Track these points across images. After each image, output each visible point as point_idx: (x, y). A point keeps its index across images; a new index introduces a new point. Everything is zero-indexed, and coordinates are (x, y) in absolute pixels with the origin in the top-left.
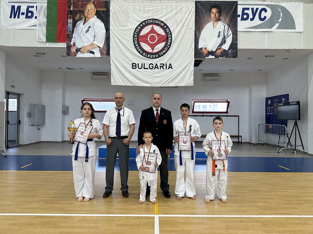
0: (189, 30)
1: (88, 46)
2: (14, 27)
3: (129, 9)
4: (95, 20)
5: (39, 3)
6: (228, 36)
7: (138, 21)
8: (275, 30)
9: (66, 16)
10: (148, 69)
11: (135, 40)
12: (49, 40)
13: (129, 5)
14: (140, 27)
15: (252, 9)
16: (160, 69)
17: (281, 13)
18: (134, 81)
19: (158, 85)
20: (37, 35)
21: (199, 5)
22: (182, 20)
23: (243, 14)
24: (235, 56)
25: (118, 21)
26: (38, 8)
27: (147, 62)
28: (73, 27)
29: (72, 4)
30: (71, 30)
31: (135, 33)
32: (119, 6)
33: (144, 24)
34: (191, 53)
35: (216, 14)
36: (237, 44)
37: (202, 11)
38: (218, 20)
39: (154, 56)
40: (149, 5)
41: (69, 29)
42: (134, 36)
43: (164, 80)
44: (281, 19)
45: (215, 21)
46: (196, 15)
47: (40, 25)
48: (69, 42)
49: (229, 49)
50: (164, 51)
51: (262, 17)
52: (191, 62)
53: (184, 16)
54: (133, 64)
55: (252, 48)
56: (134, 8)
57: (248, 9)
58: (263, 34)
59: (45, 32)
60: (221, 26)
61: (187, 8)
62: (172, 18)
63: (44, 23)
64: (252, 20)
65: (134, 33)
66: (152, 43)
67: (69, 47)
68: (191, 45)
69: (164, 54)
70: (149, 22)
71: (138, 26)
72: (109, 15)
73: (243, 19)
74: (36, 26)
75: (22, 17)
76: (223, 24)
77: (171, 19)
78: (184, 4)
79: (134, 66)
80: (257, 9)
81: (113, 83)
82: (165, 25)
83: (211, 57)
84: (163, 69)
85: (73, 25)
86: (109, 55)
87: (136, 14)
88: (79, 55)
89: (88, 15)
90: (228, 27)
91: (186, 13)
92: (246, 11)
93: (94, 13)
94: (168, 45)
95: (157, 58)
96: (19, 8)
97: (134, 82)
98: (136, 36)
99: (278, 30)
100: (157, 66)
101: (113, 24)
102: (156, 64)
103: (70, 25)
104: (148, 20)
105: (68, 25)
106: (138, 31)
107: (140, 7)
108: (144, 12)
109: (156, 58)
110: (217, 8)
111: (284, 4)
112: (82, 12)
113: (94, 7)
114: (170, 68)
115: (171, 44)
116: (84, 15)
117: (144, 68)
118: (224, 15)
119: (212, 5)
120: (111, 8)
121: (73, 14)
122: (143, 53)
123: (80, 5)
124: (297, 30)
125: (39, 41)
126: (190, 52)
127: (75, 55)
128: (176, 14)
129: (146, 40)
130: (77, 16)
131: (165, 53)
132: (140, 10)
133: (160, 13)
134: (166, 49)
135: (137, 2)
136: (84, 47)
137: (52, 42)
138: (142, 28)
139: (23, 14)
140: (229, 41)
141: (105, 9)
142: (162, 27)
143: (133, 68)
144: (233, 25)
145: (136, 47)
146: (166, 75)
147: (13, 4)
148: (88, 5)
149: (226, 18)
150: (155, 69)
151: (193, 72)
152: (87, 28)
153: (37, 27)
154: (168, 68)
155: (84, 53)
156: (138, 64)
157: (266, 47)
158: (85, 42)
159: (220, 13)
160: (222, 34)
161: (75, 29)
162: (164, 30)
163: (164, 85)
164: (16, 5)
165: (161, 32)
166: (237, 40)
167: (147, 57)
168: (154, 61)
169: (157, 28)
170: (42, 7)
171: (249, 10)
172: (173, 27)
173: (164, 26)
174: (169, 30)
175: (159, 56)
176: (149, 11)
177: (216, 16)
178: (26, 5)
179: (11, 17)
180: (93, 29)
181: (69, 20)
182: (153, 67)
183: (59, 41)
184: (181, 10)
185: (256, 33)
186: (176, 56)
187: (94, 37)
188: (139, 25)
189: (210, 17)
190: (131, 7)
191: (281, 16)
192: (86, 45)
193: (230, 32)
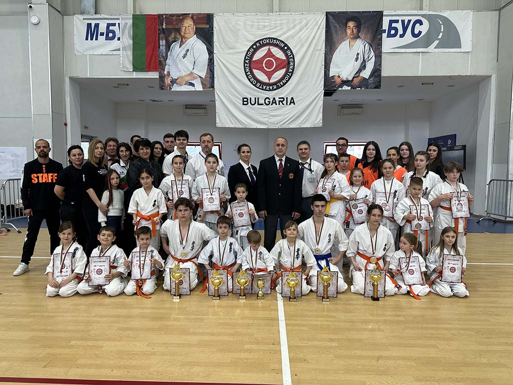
0: (318, 52)
1: (186, 76)
2: (91, 52)
3: (239, 26)
4: (194, 42)
5: (122, 19)
6: (369, 58)
7: (250, 41)
8: (432, 50)
9: (157, 35)
10: (262, 104)
11: (247, 66)
12: (136, 68)
13: (239, 20)
14: (253, 48)
15: (403, 21)
16: (279, 104)
17: (442, 26)
18: (246, 121)
19: (277, 127)
20: (121, 62)
21: (330, 17)
22: (308, 38)
23: (390, 28)
24: (378, 86)
25: (224, 42)
26: (120, 26)
27: (262, 95)
28: (166, 51)
29: (164, 20)
30: (164, 55)
31: (247, 58)
32: (226, 22)
33: (258, 44)
34: (320, 84)
35: (354, 29)
36: (381, 70)
37: (334, 26)
38: (357, 37)
39: (271, 88)
40: (264, 19)
41: (161, 54)
42: (244, 61)
43: (283, 120)
44: (441, 34)
45: (351, 38)
46: (326, 32)
47: (124, 49)
48: (162, 71)
49: (370, 77)
50: (284, 81)
51: (416, 32)
52: (320, 95)
53: (311, 33)
54: (243, 98)
55: (401, 75)
56: (245, 23)
57: (397, 21)
58: (416, 56)
59: (131, 58)
60: (360, 46)
61: (315, 22)
62: (295, 35)
63: (129, 45)
64: (402, 36)
65: (245, 57)
66: (268, 70)
67: (162, 78)
68: (320, 72)
69: (284, 84)
70: (265, 41)
71: (250, 48)
72: (213, 33)
73: (389, 36)
74: (119, 50)
75: (102, 39)
76: (363, 42)
77: (293, 38)
78: (310, 16)
79: (245, 101)
80: (409, 21)
81: (219, 124)
82: (286, 45)
83: (345, 88)
84: (283, 104)
85: (166, 48)
86: (214, 87)
87: (247, 32)
88: (176, 88)
89: (186, 35)
90: (369, 47)
91: (313, 30)
92: (394, 25)
93: (192, 32)
94: (290, 73)
95: (275, 89)
96: (97, 26)
97: (246, 123)
98: (247, 61)
99: (437, 50)
100: (275, 101)
101: (218, 45)
102: (274, 99)
103: (163, 48)
104: (263, 40)
105: (159, 48)
106: (250, 54)
107: (253, 22)
108: (259, 29)
109: (273, 90)
110: (354, 21)
111: (445, 14)
112: (178, 30)
113: (192, 24)
114: (292, 103)
115: (293, 71)
116: (180, 34)
117: (258, 104)
118: (365, 30)
119: (348, 17)
120: (215, 25)
121: (166, 33)
122: (256, 84)
123: (174, 21)
124: (462, 50)
125: (124, 70)
126: (318, 82)
127: (170, 88)
128: (300, 31)
129: (260, 66)
130: (171, 36)
131: (286, 83)
132: (252, 26)
133: (279, 30)
134: (287, 78)
135: (249, 15)
136: (182, 77)
137: (140, 71)
138: (256, 50)
139: (102, 34)
140: (370, 66)
141: (208, 26)
142: (282, 49)
143: (243, 104)
144: (376, 45)
145: (247, 76)
146: (287, 112)
147: (89, 22)
148: (186, 21)
149: (366, 34)
150: (272, 104)
151: (322, 108)
152: (184, 52)
153: (121, 51)
154: (289, 103)
155: (182, 85)
156: (251, 98)
157: (420, 74)
158: (182, 70)
159: (358, 27)
160: (361, 56)
161: (169, 54)
162: (285, 52)
163: (284, 127)
164: (93, 23)
165: (280, 55)
166: (380, 65)
167: (262, 89)
168: (271, 95)
169: (275, 51)
170: (126, 24)
171: (398, 23)
172: (296, 49)
173: (284, 47)
174: (291, 52)
175: (278, 88)
176: (265, 27)
177: (353, 32)
178: (105, 23)
179: (87, 39)
180: (192, 53)
181: (161, 41)
182: (269, 102)
183: (148, 69)
184: (307, 25)
185: (407, 54)
186: (301, 87)
187: (193, 63)
188: (252, 47)
189: (345, 34)
190: (240, 21)
191: (442, 30)
192: (183, 75)
193: (372, 53)
